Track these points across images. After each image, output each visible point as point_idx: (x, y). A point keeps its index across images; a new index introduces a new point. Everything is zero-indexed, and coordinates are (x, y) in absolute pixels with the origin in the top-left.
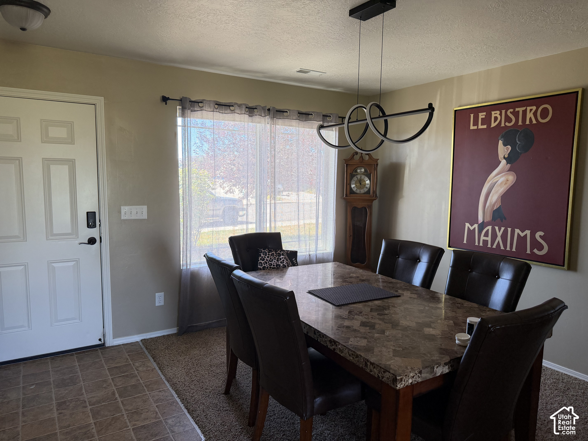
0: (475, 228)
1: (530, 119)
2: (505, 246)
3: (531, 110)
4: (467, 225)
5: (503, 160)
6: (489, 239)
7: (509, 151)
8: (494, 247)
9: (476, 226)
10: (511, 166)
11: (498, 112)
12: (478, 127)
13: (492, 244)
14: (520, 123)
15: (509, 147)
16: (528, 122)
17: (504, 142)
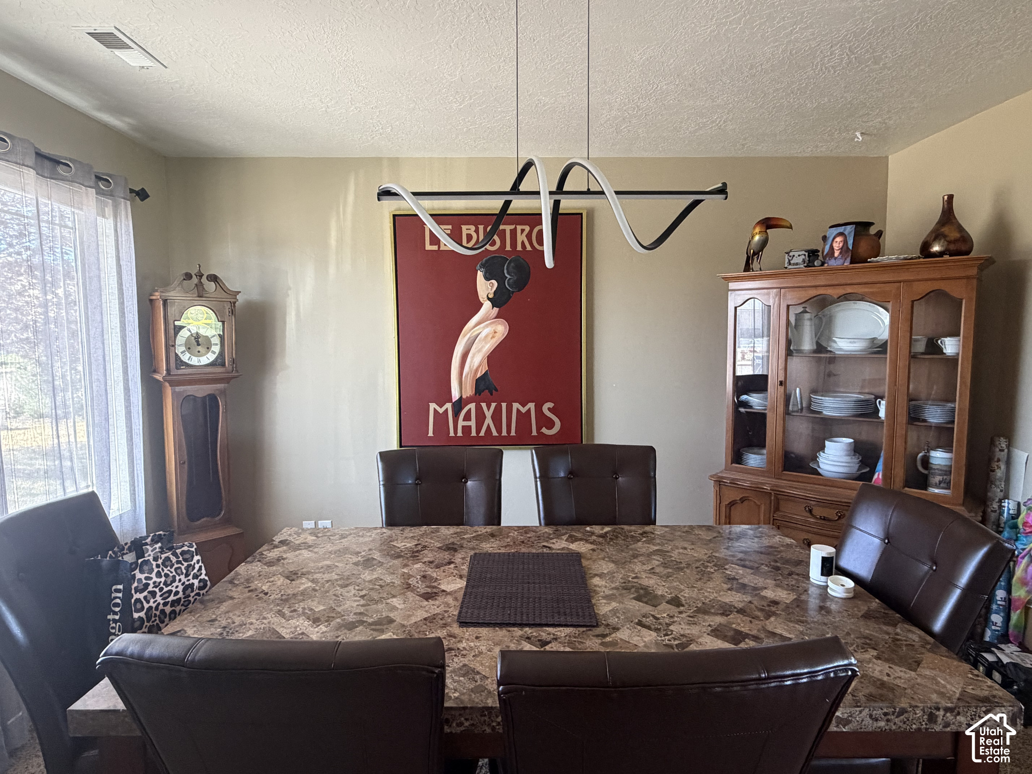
0: (447, 409)
1: (523, 243)
2: (499, 430)
3: (523, 231)
4: (433, 406)
5: (486, 301)
6: (473, 423)
7: (494, 289)
8: (482, 434)
9: (448, 406)
10: (499, 311)
11: (473, 228)
12: (439, 247)
13: (478, 431)
14: (508, 248)
15: (494, 281)
16: (519, 248)
17: (485, 273)
